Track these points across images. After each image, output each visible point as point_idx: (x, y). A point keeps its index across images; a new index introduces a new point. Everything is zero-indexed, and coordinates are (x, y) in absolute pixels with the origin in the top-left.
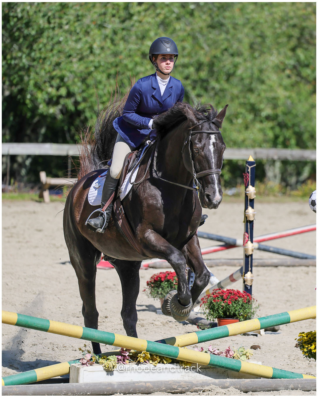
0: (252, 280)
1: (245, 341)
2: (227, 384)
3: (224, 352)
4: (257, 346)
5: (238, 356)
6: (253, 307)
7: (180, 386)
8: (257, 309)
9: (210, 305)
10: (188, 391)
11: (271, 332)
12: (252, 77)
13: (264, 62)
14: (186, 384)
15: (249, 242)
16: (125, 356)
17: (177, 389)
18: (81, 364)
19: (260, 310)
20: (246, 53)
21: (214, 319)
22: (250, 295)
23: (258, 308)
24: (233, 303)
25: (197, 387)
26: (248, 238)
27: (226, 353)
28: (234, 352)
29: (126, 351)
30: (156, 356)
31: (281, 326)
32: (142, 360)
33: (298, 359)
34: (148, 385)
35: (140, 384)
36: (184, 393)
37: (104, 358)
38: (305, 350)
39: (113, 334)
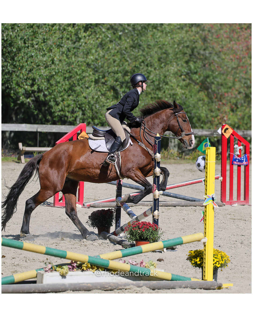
0: (158, 216)
1: (153, 256)
2: (141, 284)
3: (139, 263)
4: (161, 259)
5: (149, 266)
6: (159, 233)
7: (110, 286)
9: (131, 232)
10: (115, 289)
11: (170, 250)
13: (168, 71)
14: (114, 285)
15: (157, 190)
16: (73, 266)
17: (108, 288)
18: (44, 271)
19: (163, 236)
20: (156, 64)
22: (157, 226)
23: (162, 234)
24: (146, 231)
25: (121, 286)
26: (156, 188)
27: (140, 264)
28: (146, 263)
29: (74, 262)
30: (95, 266)
31: (177, 246)
32: (85, 269)
33: (188, 268)
34: (89, 285)
35: (84, 284)
36: (113, 290)
37: (60, 267)
38: (193, 262)
39: (66, 252)
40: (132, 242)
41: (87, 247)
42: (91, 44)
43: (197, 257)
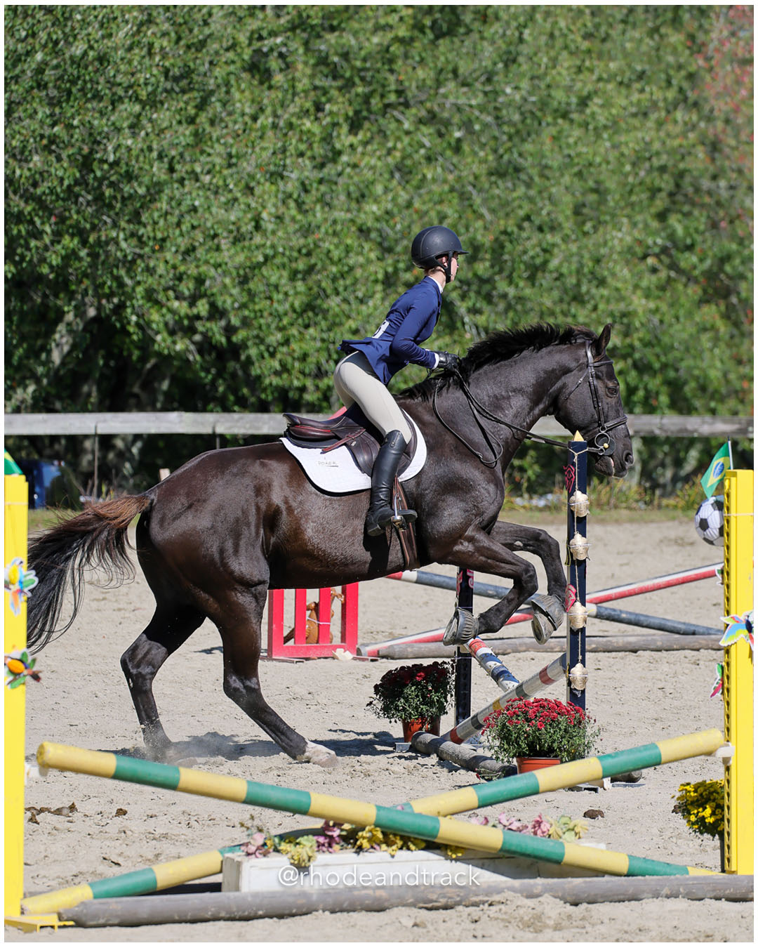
0: (585, 680)
1: (572, 801)
2: (537, 888)
3: (530, 826)
4: (596, 811)
5: (559, 833)
6: (587, 734)
7: (443, 895)
8: (596, 737)
9: (502, 730)
11: (624, 783)
14: (456, 891)
15: (578, 604)
16: (331, 837)
17: (437, 901)
18: (244, 854)
19: (601, 740)
21: (511, 759)
22: (581, 710)
23: (597, 735)
24: (548, 727)
25: (476, 895)
26: (576, 597)
27: (534, 827)
28: (551, 825)
29: (334, 826)
30: (395, 835)
31: (644, 771)
32: (366, 844)
33: (679, 836)
34: (380, 893)
35: (364, 892)
36: (452, 908)
37: (290, 842)
38: (693, 818)
39: (308, 795)
40: (508, 762)
41: (372, 778)
42: (373, 168)
43: (706, 803)
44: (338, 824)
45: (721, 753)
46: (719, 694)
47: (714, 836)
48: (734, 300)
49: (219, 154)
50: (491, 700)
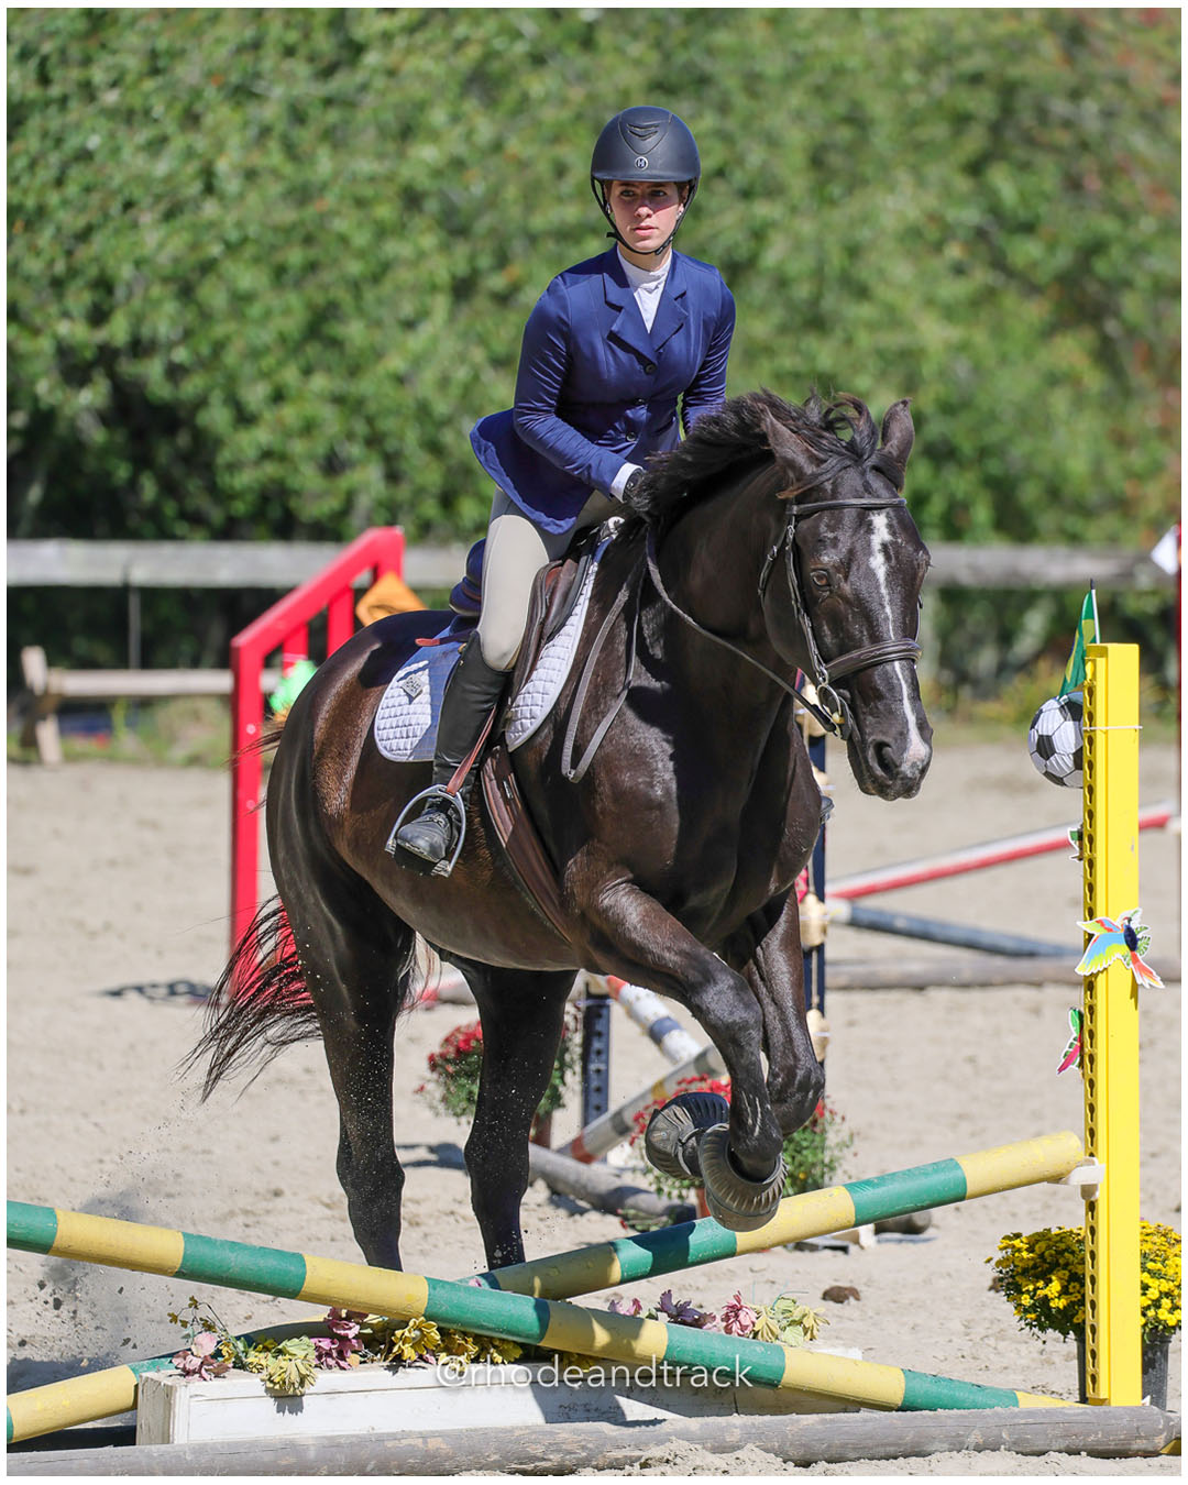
0: (824, 1043)
1: (800, 1270)
2: (732, 1434)
3: (718, 1314)
4: (846, 1289)
5: (774, 1330)
6: (828, 1143)
7: (555, 1447)
8: (845, 1150)
10: (584, 1463)
11: (897, 1236)
12: (819, 274)
13: (865, 219)
14: (580, 1438)
15: (811, 899)
16: (344, 1339)
17: (545, 1460)
18: (179, 1371)
19: (855, 1155)
20: (798, 183)
21: (684, 1192)
23: (848, 1147)
25: (618, 1447)
26: (808, 884)
27: (726, 1318)
28: (759, 1314)
29: (348, 1318)
30: (465, 1334)
31: (936, 1212)
32: (409, 1353)
33: (1001, 1335)
34: (433, 1444)
35: (404, 1442)
36: (572, 1472)
37: (266, 1349)
38: (1026, 1300)
39: (299, 1258)
40: (680, 1197)
41: (423, 1229)
42: (425, 77)
43: (1051, 1271)
44: (356, 1316)
45: (1079, 1177)
46: (1074, 1067)
47: (1065, 1334)
48: (1112, 327)
49: (133, 51)
50: (649, 1082)
